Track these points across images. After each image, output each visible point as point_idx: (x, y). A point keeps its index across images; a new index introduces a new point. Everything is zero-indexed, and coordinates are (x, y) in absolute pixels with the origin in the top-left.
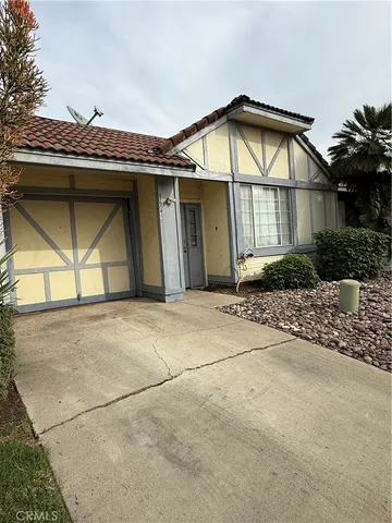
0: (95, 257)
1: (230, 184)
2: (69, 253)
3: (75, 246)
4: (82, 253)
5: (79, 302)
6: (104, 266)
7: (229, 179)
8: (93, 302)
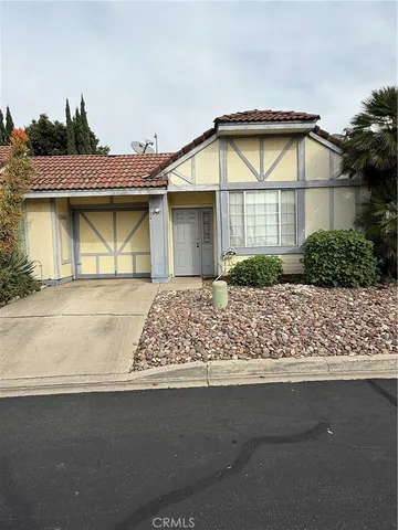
0: (128, 248)
1: (217, 193)
2: (111, 245)
3: (115, 241)
4: (119, 245)
5: (115, 277)
6: (134, 254)
7: (216, 188)
8: (126, 277)
